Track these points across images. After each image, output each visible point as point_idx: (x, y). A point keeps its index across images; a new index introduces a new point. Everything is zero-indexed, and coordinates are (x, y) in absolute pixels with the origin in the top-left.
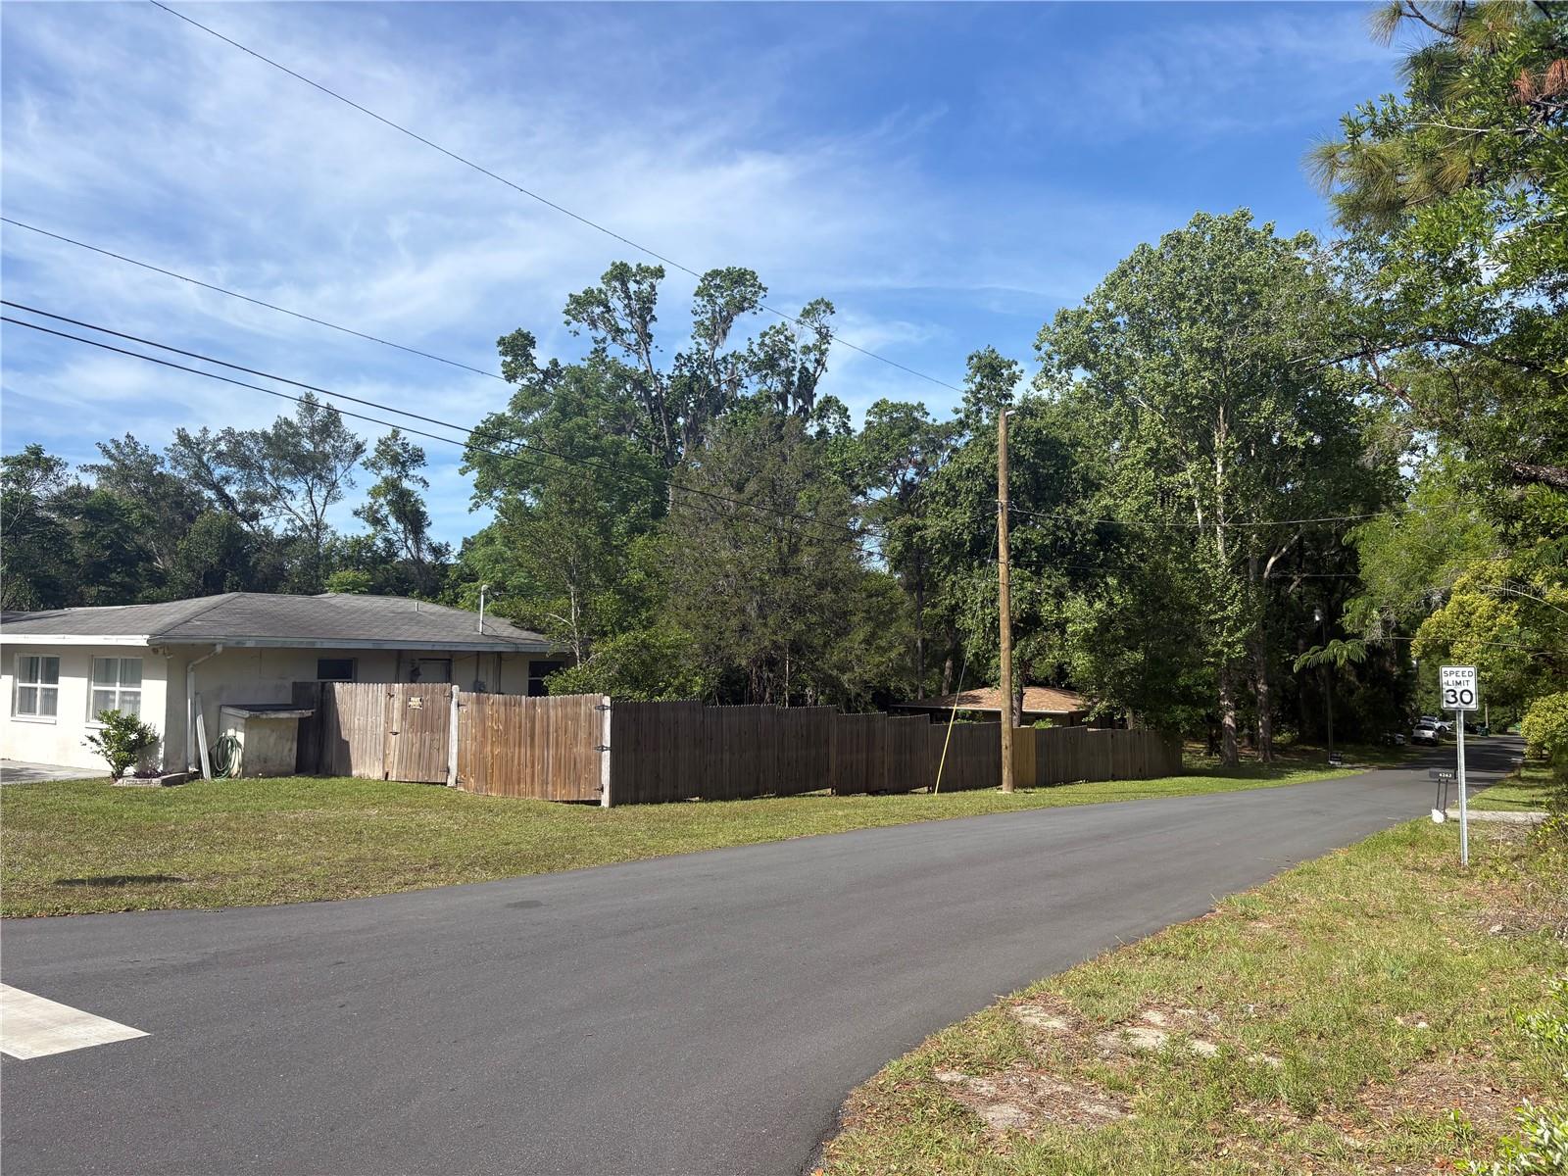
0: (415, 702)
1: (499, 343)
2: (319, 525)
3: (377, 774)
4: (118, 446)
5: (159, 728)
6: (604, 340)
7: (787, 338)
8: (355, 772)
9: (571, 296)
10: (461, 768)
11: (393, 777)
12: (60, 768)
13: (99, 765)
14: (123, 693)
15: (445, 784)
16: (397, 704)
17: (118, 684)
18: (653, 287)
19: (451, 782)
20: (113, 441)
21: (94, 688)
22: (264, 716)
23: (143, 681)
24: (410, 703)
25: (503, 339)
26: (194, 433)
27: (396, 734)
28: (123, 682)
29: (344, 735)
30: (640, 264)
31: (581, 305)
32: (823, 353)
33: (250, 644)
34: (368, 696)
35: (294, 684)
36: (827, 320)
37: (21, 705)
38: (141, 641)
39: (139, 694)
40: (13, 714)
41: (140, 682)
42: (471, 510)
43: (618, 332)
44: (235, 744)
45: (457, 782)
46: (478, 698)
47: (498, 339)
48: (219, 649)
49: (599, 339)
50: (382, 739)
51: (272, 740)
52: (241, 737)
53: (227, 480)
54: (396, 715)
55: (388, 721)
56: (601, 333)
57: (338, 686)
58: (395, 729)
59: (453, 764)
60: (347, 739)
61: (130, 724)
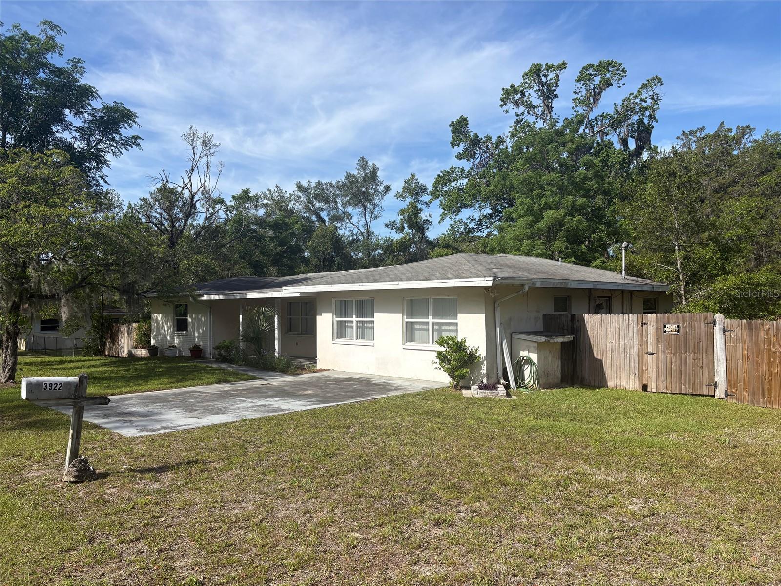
0: (671, 328)
1: (451, 125)
2: (369, 233)
3: (633, 385)
4: (270, 193)
6: (523, 114)
7: (641, 100)
8: (610, 384)
9: (503, 89)
10: (730, 382)
11: (652, 387)
14: (434, 324)
15: (713, 396)
16: (651, 330)
17: (430, 317)
18: (557, 76)
19: (720, 393)
20: (268, 190)
21: (406, 320)
22: (552, 341)
23: (458, 314)
24: (665, 329)
25: (453, 122)
26: (305, 184)
27: (652, 354)
29: (597, 354)
30: (547, 64)
31: (510, 95)
32: (654, 111)
33: (538, 285)
34: (619, 324)
35: (544, 316)
36: (658, 90)
37: (337, 333)
39: (456, 324)
40: (333, 339)
41: (457, 316)
43: (530, 107)
44: (529, 361)
45: (727, 395)
46: (750, 325)
47: (450, 123)
48: (527, 288)
49: (519, 114)
50: (637, 359)
51: (550, 359)
52: (534, 357)
53: (322, 209)
54: (651, 338)
55: (643, 343)
56: (522, 109)
57: (587, 317)
58: (650, 350)
59: (721, 378)
60: (599, 358)
61: (459, 347)
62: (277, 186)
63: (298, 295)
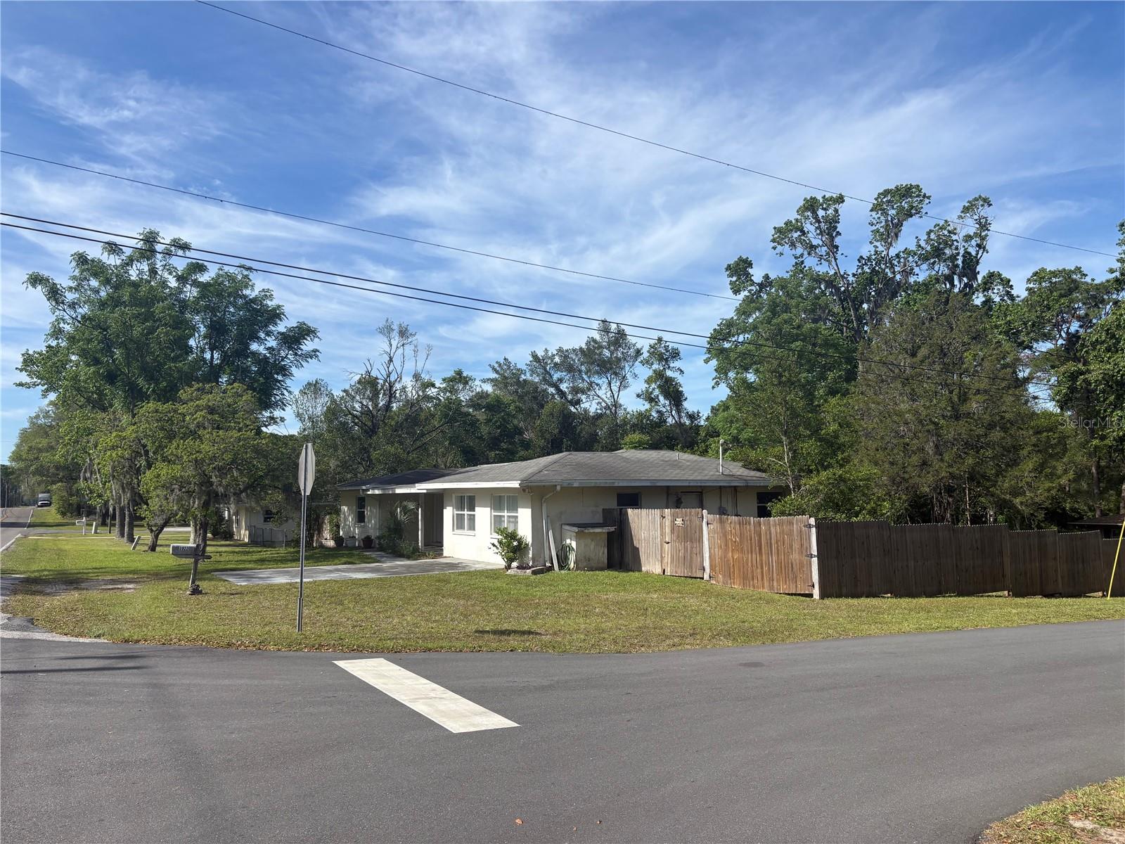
0: (679, 521)
1: (727, 270)
2: (616, 405)
3: (658, 570)
4: (500, 365)
5: (529, 540)
6: (802, 255)
7: (949, 232)
8: (643, 569)
9: (775, 228)
10: (712, 568)
11: (668, 572)
12: (479, 562)
13: (498, 561)
14: (509, 517)
15: (703, 578)
16: (668, 522)
17: (506, 511)
18: (836, 211)
19: (706, 577)
20: (497, 362)
21: (493, 514)
22: (586, 531)
23: (519, 509)
24: (676, 522)
25: (729, 266)
26: (540, 354)
27: (668, 543)
28: (509, 510)
29: (635, 543)
30: (825, 196)
31: (783, 234)
32: (983, 239)
33: (576, 485)
34: (649, 517)
35: (603, 509)
36: (985, 211)
37: (457, 525)
38: (515, 484)
39: (517, 517)
40: (453, 530)
41: (517, 510)
42: (713, 387)
43: (812, 248)
44: (570, 547)
45: (710, 577)
46: (720, 519)
47: (726, 266)
48: (558, 488)
49: (798, 255)
50: (659, 547)
51: (592, 547)
52: (574, 544)
53: (561, 380)
54: (668, 530)
55: (663, 534)
56: (799, 250)
57: (630, 511)
58: (667, 540)
59: (707, 564)
60: (638, 547)
61: (513, 536)
62: (505, 359)
63: (425, 491)
